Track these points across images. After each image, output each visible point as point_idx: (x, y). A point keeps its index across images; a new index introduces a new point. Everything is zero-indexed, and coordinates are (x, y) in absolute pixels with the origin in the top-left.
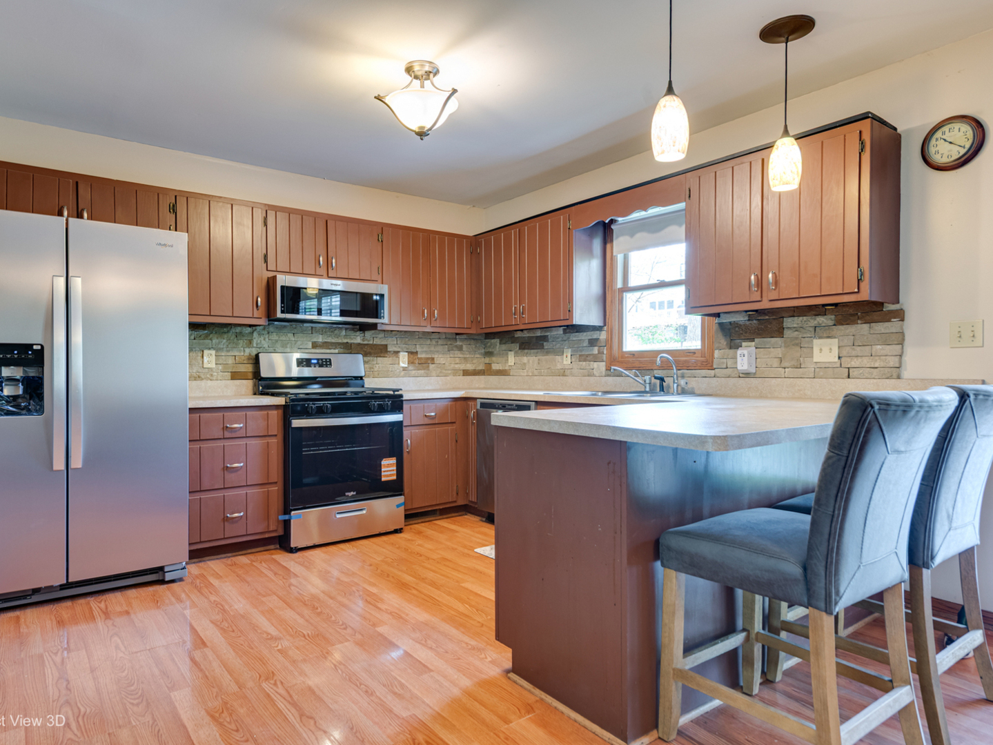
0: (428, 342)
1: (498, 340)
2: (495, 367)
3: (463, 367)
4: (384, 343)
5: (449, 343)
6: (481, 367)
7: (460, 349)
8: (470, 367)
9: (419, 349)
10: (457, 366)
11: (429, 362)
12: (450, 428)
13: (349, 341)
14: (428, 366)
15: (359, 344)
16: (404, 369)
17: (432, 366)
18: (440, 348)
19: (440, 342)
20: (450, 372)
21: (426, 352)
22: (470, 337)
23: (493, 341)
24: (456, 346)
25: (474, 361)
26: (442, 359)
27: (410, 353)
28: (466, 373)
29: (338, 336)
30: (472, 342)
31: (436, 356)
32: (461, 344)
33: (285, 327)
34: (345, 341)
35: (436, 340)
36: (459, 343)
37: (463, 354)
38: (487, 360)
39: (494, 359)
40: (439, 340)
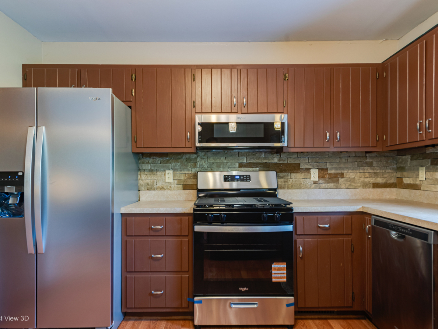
0: (338, 160)
1: (409, 157)
2: (406, 181)
3: (373, 180)
4: (297, 162)
5: (359, 160)
6: (392, 181)
7: (370, 165)
8: (380, 180)
9: (328, 166)
10: (366, 180)
11: (339, 176)
12: (346, 239)
13: (267, 161)
14: (338, 180)
15: (276, 163)
16: (315, 182)
17: (341, 180)
18: (350, 165)
19: (350, 160)
20: (359, 185)
21: (336, 169)
22: (381, 155)
23: (404, 157)
24: (366, 163)
25: (385, 176)
26: (351, 174)
27: (321, 170)
28: (376, 186)
29: (259, 158)
30: (383, 158)
31: (346, 172)
32: (371, 161)
33: (219, 153)
34: (265, 161)
35: (346, 158)
36: (369, 160)
37: (373, 169)
38: (399, 175)
39: (405, 174)
40: (349, 158)
